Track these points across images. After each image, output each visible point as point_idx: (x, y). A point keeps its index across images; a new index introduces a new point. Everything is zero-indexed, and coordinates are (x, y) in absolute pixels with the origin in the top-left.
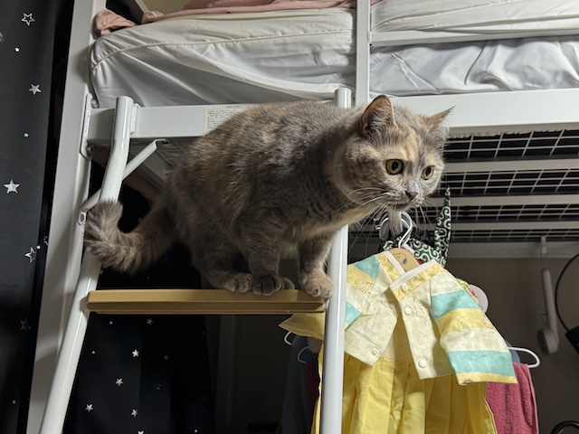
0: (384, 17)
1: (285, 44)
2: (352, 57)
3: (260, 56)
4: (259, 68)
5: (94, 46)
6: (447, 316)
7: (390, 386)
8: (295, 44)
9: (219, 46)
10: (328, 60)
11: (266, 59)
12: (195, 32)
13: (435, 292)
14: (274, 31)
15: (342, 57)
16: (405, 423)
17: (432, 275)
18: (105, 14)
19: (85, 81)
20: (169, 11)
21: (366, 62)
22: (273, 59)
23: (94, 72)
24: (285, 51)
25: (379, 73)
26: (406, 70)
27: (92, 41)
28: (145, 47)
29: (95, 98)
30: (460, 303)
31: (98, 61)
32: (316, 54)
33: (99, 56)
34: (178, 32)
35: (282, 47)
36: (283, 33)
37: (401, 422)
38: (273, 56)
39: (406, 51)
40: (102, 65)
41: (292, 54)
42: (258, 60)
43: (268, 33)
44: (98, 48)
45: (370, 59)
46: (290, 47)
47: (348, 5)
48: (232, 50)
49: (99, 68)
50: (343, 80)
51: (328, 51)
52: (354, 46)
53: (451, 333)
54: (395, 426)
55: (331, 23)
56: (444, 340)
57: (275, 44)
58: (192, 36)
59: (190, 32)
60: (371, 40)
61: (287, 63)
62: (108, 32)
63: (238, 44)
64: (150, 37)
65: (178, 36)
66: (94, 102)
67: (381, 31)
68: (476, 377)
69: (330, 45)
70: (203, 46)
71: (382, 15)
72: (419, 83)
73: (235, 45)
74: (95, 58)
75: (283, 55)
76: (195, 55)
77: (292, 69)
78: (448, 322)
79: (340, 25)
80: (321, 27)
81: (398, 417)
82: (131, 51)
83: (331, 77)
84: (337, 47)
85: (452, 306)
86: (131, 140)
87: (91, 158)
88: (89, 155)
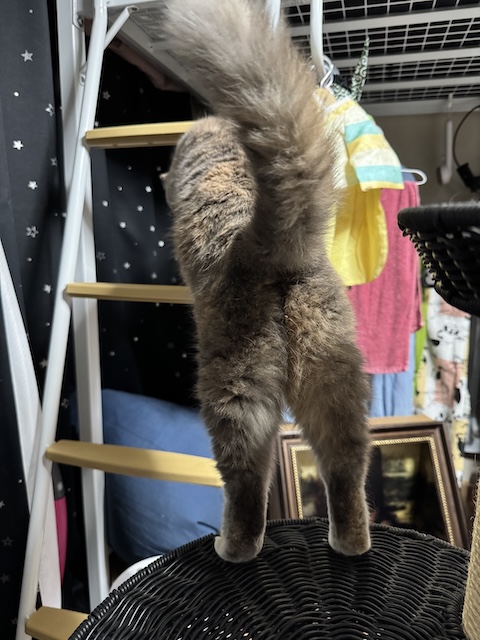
6: (356, 140)
13: (348, 122)
17: (346, 109)
30: (366, 130)
53: (358, 153)
56: (353, 159)
68: (375, 185)
78: (357, 145)
85: (360, 133)
86: (108, 9)
87: (83, 29)
88: (81, 26)
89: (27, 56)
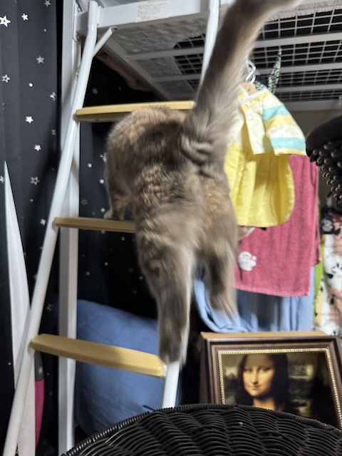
6: (272, 119)
7: (237, 159)
13: (265, 107)
16: (244, 178)
17: (264, 97)
30: (279, 112)
37: (242, 178)
53: (272, 128)
54: (239, 180)
56: (269, 132)
66: (79, 9)
68: (285, 151)
78: (272, 122)
81: (240, 174)
85: (274, 114)
86: (98, 29)
87: (80, 43)
88: (78, 40)
89: (40, 60)
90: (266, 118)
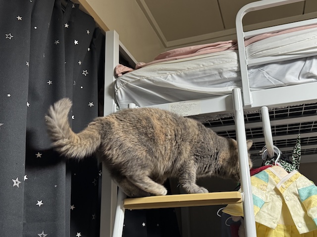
0: (252, 52)
1: (204, 71)
2: (239, 72)
3: (193, 77)
4: (193, 83)
5: (116, 82)
6: (309, 200)
8: (210, 70)
9: (173, 75)
10: (227, 75)
11: (196, 79)
12: (162, 70)
13: (299, 187)
14: (199, 65)
15: (233, 73)
17: (296, 178)
18: (119, 66)
19: (113, 98)
20: (148, 62)
21: (246, 74)
22: (200, 78)
23: (117, 94)
24: (205, 74)
25: (254, 79)
26: (267, 76)
27: (114, 79)
28: (139, 80)
29: (118, 105)
30: (313, 192)
31: (118, 89)
32: (220, 73)
33: (118, 86)
34: (154, 71)
35: (203, 72)
36: (203, 65)
38: (199, 76)
39: (266, 67)
40: (120, 90)
41: (208, 74)
42: (192, 79)
43: (196, 66)
44: (118, 83)
45: (248, 73)
46: (207, 72)
47: (234, 48)
48: (180, 76)
49: (119, 91)
50: (235, 84)
51: (226, 71)
52: (239, 67)
53: (312, 208)
55: (226, 58)
56: (309, 213)
57: (200, 71)
58: (160, 72)
59: (159, 70)
60: (247, 64)
61: (207, 79)
62: (121, 75)
63: (182, 73)
64: (140, 75)
65: (154, 73)
66: (117, 107)
67: (252, 59)
69: (227, 69)
70: (166, 76)
71: (251, 51)
72: (275, 82)
73: (181, 74)
74: (117, 87)
75: (204, 75)
76: (163, 81)
77: (209, 82)
78: (310, 203)
79: (231, 58)
80: (222, 60)
82: (132, 82)
83: (229, 83)
84: (231, 69)
85: (310, 194)
90: (303, 198)
